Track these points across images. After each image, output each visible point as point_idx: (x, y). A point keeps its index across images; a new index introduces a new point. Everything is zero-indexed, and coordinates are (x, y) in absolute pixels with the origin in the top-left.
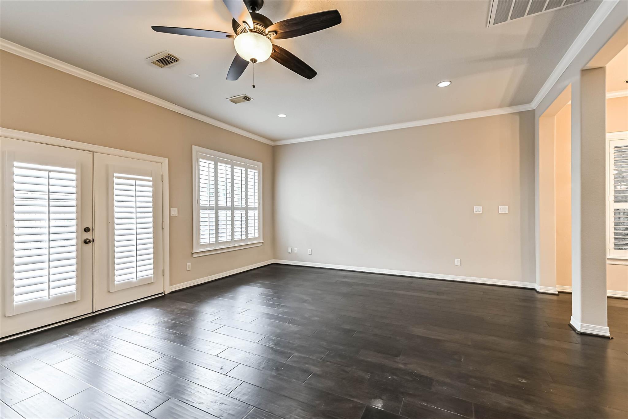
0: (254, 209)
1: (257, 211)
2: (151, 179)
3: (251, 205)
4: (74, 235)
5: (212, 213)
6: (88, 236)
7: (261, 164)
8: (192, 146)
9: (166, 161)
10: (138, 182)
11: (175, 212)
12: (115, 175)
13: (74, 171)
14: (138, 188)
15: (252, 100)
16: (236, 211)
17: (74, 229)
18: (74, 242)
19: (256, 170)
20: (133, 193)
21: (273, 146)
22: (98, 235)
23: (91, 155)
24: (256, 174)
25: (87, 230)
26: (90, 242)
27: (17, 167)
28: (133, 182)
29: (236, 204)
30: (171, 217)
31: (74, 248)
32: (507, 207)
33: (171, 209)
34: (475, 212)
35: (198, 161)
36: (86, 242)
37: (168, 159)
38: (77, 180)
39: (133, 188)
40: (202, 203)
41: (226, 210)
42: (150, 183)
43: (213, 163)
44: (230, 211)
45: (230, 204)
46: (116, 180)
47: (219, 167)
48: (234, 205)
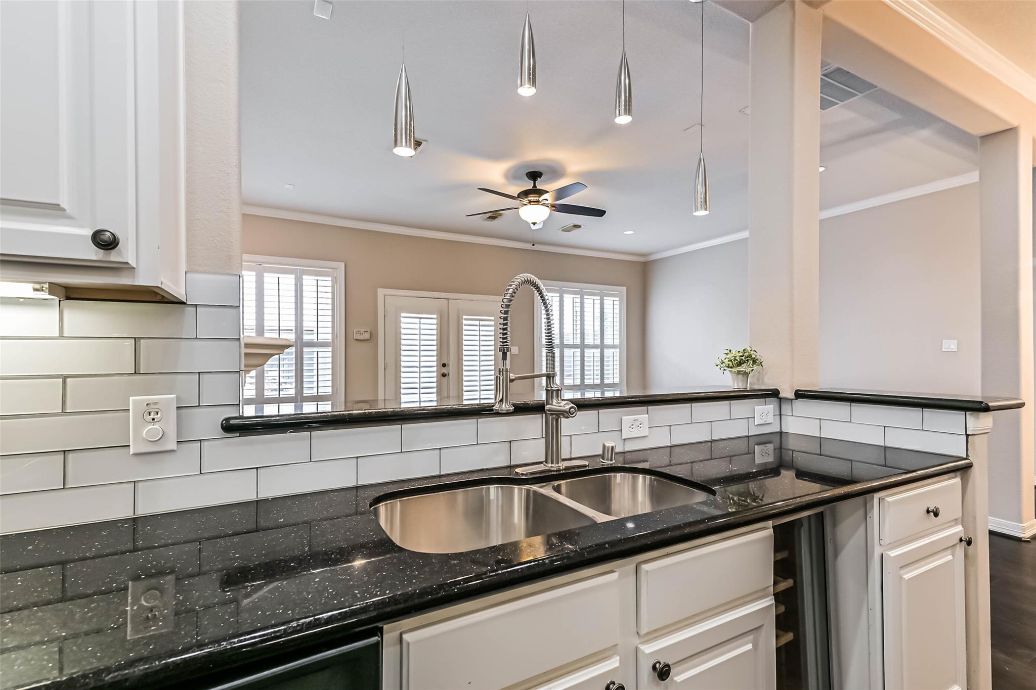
0: (613, 347)
1: (618, 350)
2: (491, 318)
3: (608, 341)
4: (435, 369)
6: (444, 370)
7: (624, 289)
10: (482, 323)
11: (515, 350)
12: (464, 316)
13: (436, 316)
14: (482, 328)
15: (582, 226)
16: (586, 350)
17: (435, 364)
18: (435, 374)
19: (617, 297)
20: (477, 333)
21: (644, 262)
22: (452, 370)
23: (447, 302)
24: (617, 303)
25: (444, 365)
26: (446, 375)
27: (403, 317)
28: (477, 323)
29: (586, 342)
30: (511, 355)
31: (435, 380)
33: (512, 347)
34: (943, 350)
36: (444, 375)
38: (437, 324)
39: (477, 328)
41: (574, 348)
42: (492, 323)
43: (558, 295)
44: (579, 350)
45: (578, 342)
46: (465, 322)
47: (565, 299)
48: (584, 342)
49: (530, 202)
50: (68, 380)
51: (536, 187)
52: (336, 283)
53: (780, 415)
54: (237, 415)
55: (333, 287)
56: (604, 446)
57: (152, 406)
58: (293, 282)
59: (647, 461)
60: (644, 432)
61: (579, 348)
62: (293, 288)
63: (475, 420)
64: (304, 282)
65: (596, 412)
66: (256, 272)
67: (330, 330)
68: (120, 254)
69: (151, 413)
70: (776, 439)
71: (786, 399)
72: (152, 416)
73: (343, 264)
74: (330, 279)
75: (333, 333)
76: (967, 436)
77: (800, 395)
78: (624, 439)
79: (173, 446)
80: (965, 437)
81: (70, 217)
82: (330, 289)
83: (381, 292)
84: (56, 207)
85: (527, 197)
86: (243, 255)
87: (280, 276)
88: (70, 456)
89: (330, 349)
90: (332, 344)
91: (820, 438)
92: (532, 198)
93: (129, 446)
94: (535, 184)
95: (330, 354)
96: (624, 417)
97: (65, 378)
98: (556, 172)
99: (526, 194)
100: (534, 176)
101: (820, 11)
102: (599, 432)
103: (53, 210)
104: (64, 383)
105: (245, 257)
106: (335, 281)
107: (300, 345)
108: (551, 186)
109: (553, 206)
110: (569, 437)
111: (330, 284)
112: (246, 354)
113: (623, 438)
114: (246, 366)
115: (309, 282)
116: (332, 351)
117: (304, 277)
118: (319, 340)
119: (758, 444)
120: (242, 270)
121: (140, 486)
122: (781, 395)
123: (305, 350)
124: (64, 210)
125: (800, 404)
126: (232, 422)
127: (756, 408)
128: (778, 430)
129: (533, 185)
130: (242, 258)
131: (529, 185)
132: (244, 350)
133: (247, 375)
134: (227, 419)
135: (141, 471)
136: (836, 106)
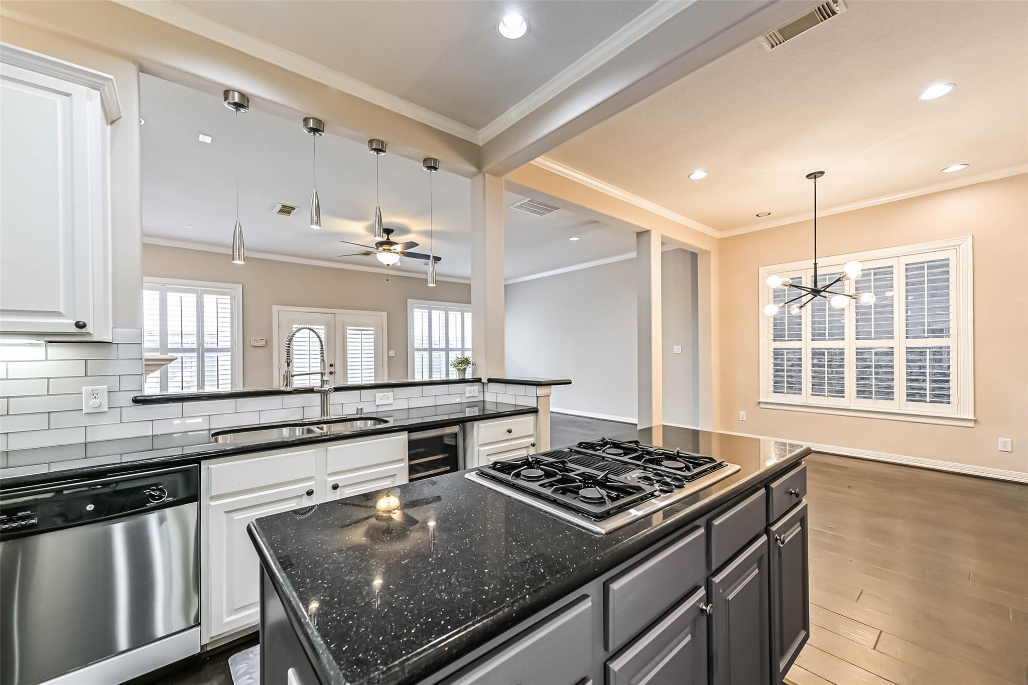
2: (373, 329)
3: (466, 346)
5: (426, 354)
6: (332, 370)
8: (407, 300)
9: (385, 314)
10: (364, 332)
11: (392, 353)
12: (348, 328)
13: (323, 327)
14: (363, 336)
16: (450, 352)
20: (360, 340)
22: (338, 369)
23: (334, 316)
25: (331, 365)
26: (332, 373)
28: (359, 332)
29: (450, 346)
30: (389, 357)
32: (680, 347)
33: (390, 351)
35: (412, 311)
37: (387, 313)
38: (325, 333)
39: (360, 336)
40: (416, 346)
41: (441, 351)
42: (372, 332)
43: (427, 311)
44: (444, 352)
45: (443, 346)
46: (349, 332)
47: (433, 314)
48: (448, 347)
49: (384, 250)
50: (50, 380)
51: (389, 240)
52: (234, 301)
53: (484, 392)
54: (141, 395)
55: (231, 304)
56: (357, 408)
57: (94, 391)
58: (195, 299)
59: (392, 416)
60: (391, 401)
61: (444, 351)
62: (195, 304)
63: (282, 396)
64: (205, 300)
65: (359, 391)
66: (159, 291)
67: (229, 339)
68: (87, 330)
69: (94, 395)
70: (481, 405)
71: (486, 383)
72: (95, 396)
73: (241, 285)
74: (229, 297)
75: (232, 341)
76: (537, 397)
77: (490, 380)
78: (377, 406)
79: (106, 410)
80: (536, 398)
81: (64, 316)
82: (229, 306)
83: (275, 308)
84: (59, 312)
85: (382, 247)
86: (144, 277)
87: (183, 295)
88: (52, 414)
89: (229, 354)
90: (231, 350)
91: (497, 402)
92: (385, 247)
93: (82, 410)
94: (388, 237)
95: (229, 358)
96: (377, 394)
97: (48, 379)
98: (404, 231)
99: (381, 244)
100: (388, 231)
101: (503, 178)
102: (361, 402)
103: (58, 314)
104: (48, 381)
105: (145, 279)
106: (233, 299)
107: (201, 351)
108: (400, 239)
109: (402, 253)
110: (341, 405)
111: (229, 301)
112: (146, 365)
113: (377, 404)
114: (146, 371)
115: (209, 300)
116: (231, 356)
117: (205, 296)
118: (219, 347)
119: (467, 407)
120: (143, 289)
121: (88, 428)
122: (482, 381)
123: (206, 354)
124: (61, 313)
125: (491, 385)
126: (138, 398)
127: (466, 388)
128: (482, 400)
129: (387, 238)
130: (143, 280)
131: (385, 238)
132: (144, 363)
133: (147, 376)
134: (135, 397)
135: (88, 421)
136: (552, 212)
